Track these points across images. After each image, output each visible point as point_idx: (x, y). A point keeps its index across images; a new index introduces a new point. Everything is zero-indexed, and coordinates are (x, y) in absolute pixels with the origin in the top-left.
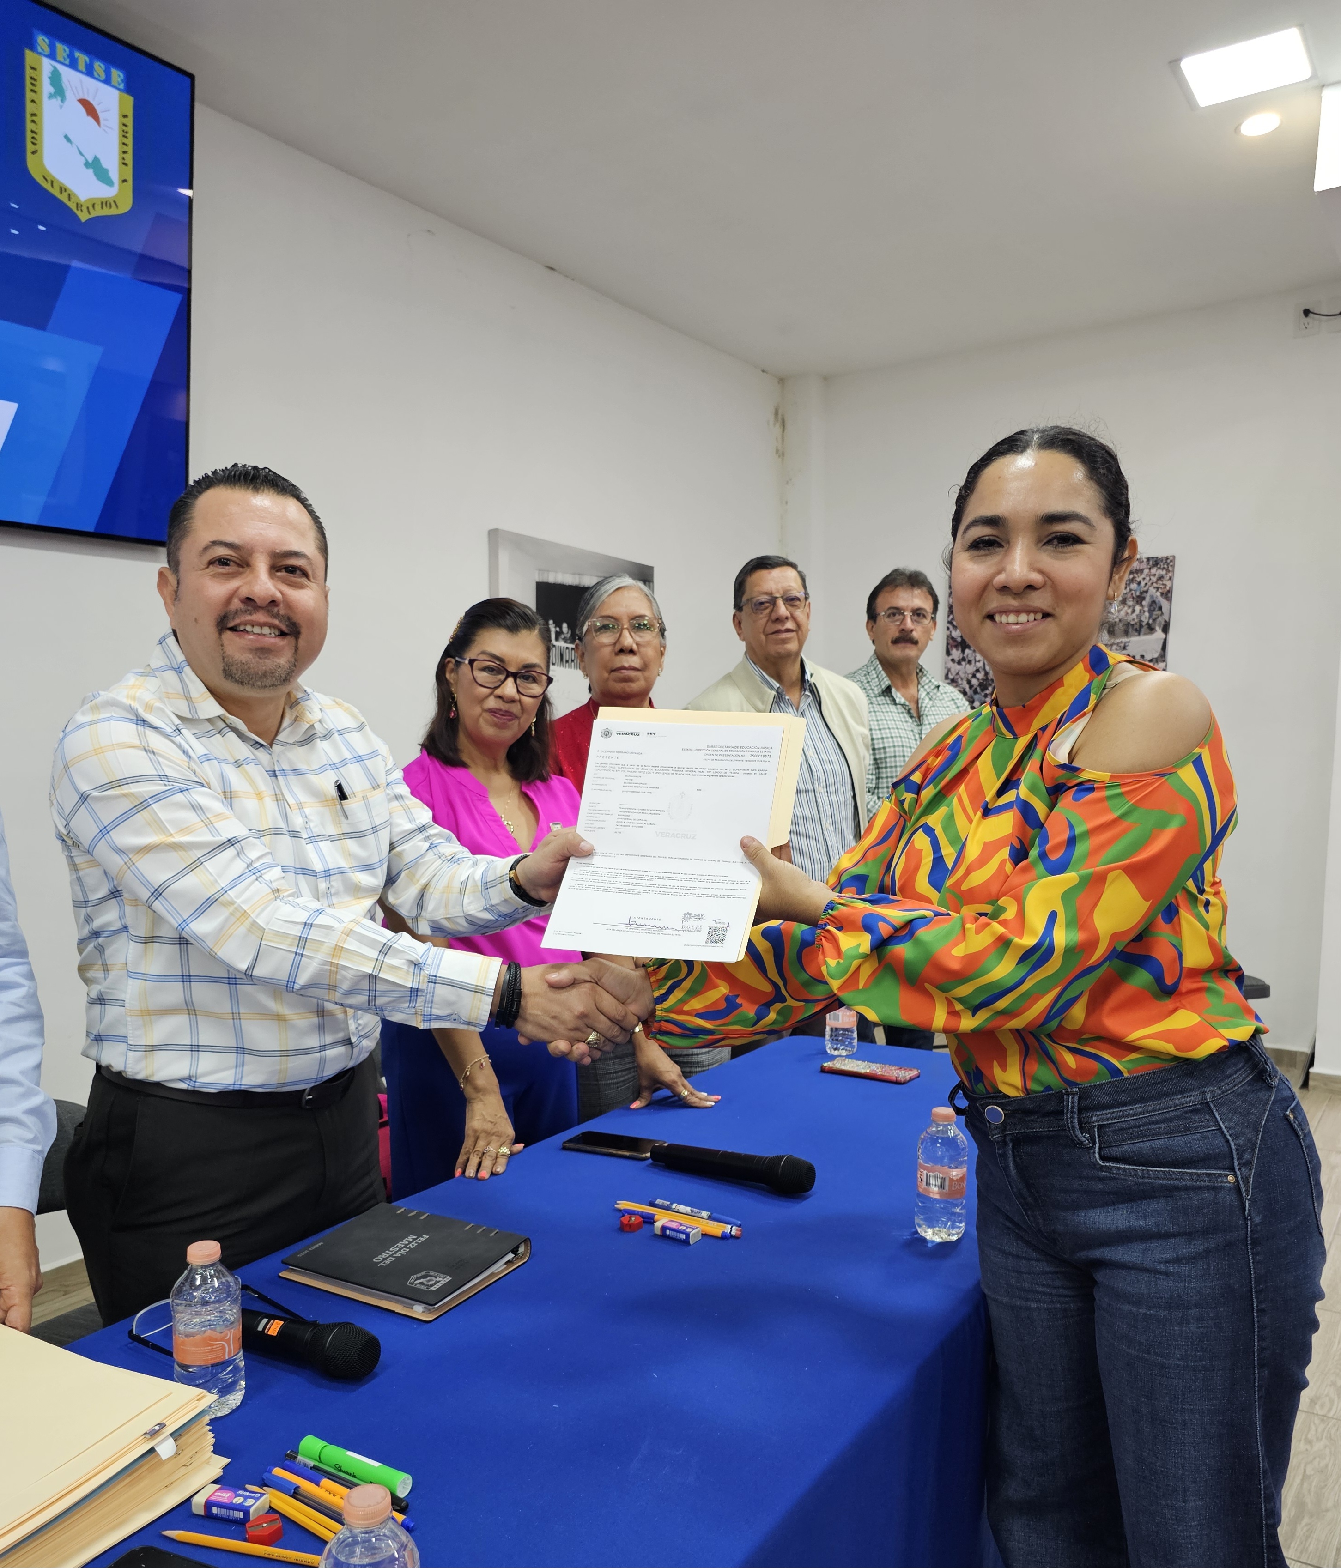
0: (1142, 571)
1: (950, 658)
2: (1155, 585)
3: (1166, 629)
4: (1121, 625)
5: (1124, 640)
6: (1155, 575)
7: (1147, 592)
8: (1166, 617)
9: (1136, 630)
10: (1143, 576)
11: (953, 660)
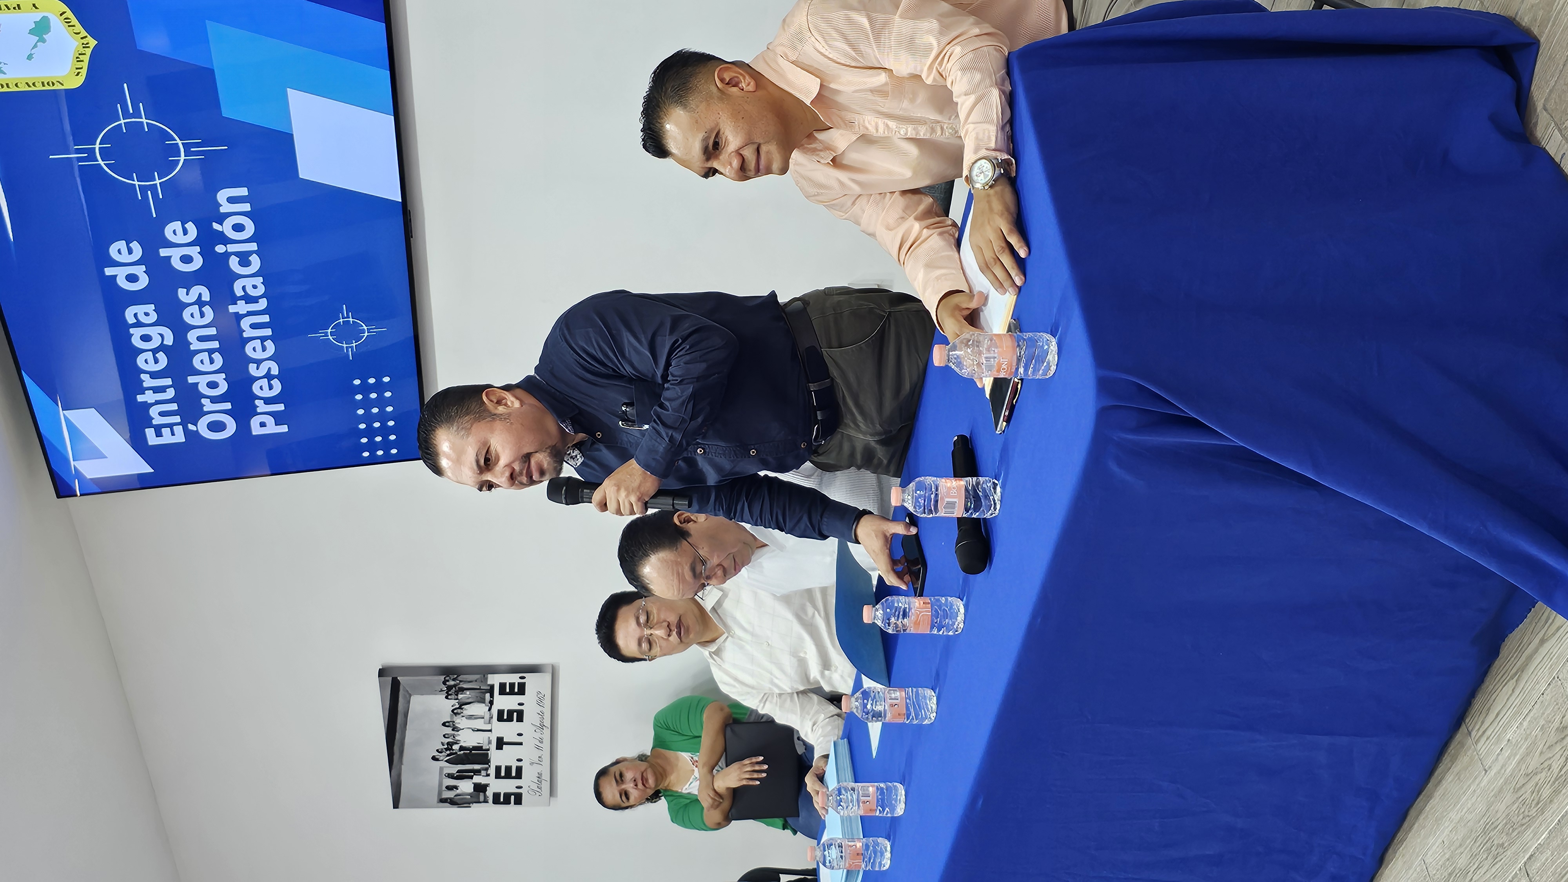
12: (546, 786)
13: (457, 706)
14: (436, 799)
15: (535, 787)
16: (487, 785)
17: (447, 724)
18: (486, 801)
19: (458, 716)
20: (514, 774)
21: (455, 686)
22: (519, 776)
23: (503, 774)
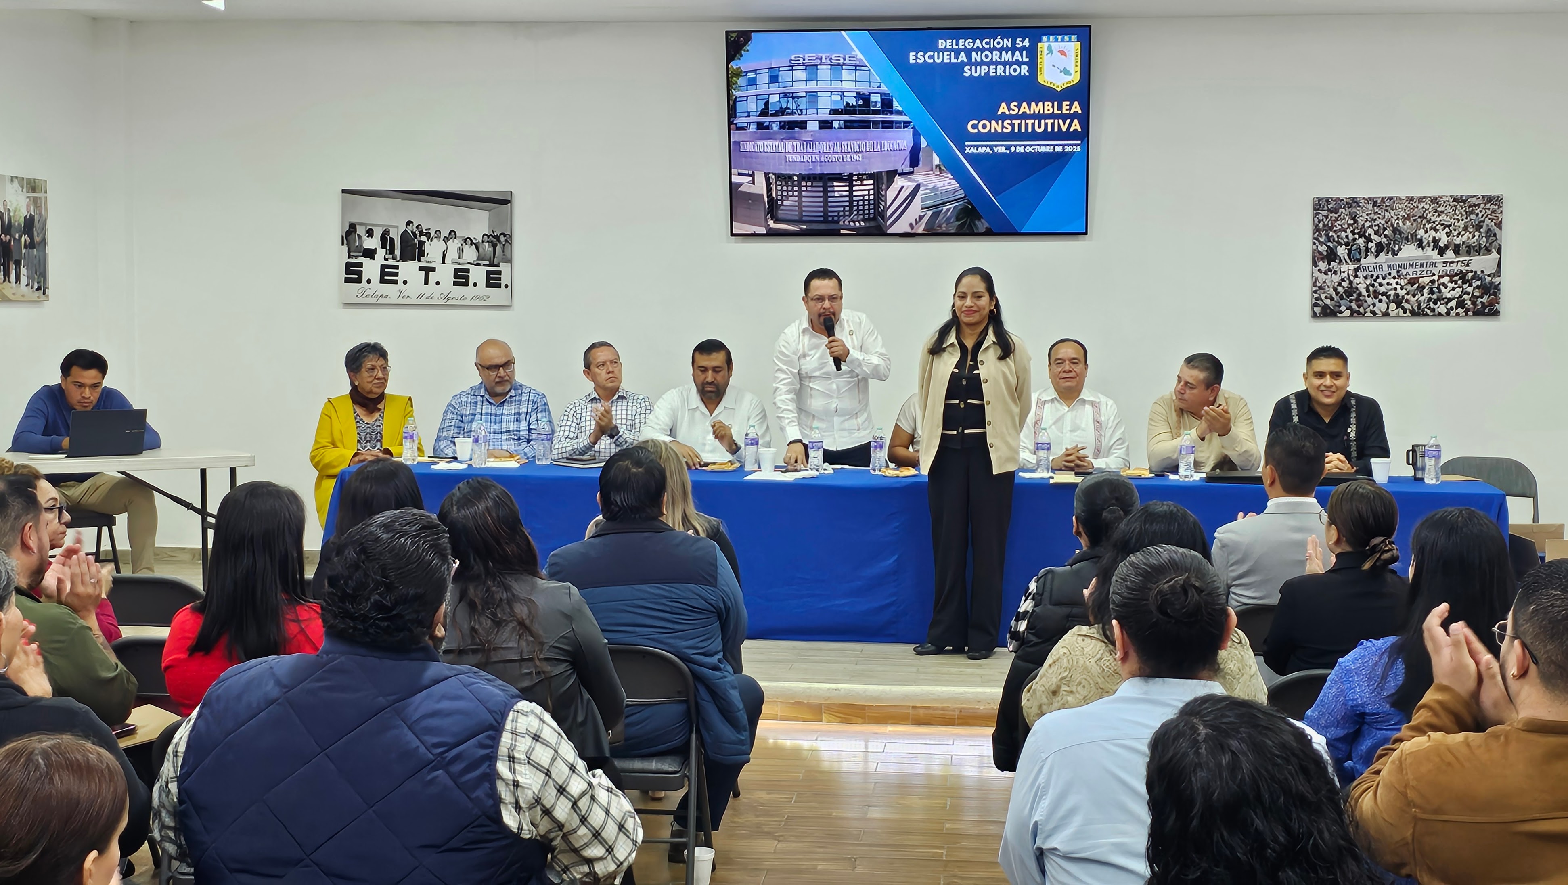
0: (1479, 205)
1: (1318, 268)
2: (1489, 216)
3: (1499, 252)
4: (1464, 246)
5: (1468, 258)
6: (1489, 209)
7: (1483, 221)
8: (1498, 241)
9: (1476, 251)
10: (1480, 209)
11: (1319, 270)
12: (373, 301)
13: (474, 241)
14: (354, 220)
15: (370, 292)
16: (373, 258)
17: (453, 233)
18: (349, 258)
19: (462, 242)
20: (386, 278)
21: (499, 240)
22: (383, 281)
23: (386, 270)
